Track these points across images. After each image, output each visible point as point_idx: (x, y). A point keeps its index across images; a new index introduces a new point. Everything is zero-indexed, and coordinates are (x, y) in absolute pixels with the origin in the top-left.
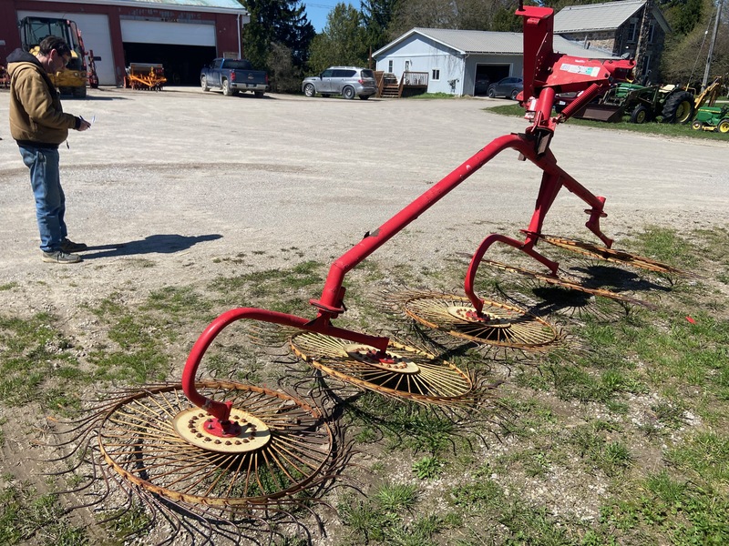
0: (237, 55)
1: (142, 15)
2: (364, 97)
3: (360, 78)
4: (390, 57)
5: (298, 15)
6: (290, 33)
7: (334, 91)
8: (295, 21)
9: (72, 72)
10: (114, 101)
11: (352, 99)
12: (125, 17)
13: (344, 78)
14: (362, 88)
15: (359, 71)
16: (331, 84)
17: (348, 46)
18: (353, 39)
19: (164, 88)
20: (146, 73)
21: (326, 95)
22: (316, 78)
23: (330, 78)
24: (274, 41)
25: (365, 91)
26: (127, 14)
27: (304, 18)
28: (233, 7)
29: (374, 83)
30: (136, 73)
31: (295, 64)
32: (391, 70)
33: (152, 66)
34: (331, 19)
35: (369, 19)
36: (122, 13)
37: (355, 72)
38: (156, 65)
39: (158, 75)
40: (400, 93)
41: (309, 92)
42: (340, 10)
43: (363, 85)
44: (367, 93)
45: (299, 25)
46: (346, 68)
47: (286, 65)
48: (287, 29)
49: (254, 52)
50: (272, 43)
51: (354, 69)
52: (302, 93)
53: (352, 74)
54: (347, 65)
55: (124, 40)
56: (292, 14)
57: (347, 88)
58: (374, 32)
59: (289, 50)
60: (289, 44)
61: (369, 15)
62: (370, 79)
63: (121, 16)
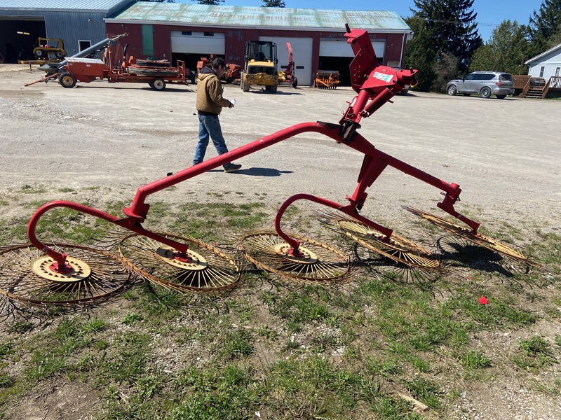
0: (398, 64)
1: (335, 37)
2: (500, 97)
3: (498, 81)
4: (543, 64)
5: (470, 32)
6: (460, 45)
7: (473, 91)
8: (467, 36)
9: (269, 76)
10: (292, 95)
11: (488, 98)
12: (324, 39)
13: (483, 81)
14: (498, 89)
15: (498, 75)
16: (471, 85)
17: (507, 55)
18: (513, 48)
19: (337, 88)
20: (326, 78)
21: (467, 94)
22: (459, 81)
23: (471, 81)
24: (445, 52)
25: (501, 91)
26: (325, 37)
27: (475, 33)
28: (401, 28)
29: (511, 85)
30: (321, 77)
31: (459, 70)
32: (542, 74)
33: (331, 72)
34: (495, 33)
35: (535, 31)
36: (322, 37)
37: (494, 76)
38: (334, 72)
39: (335, 79)
40: (544, 94)
41: (451, 91)
42: (505, 27)
43: (499, 86)
44: (502, 94)
45: (470, 39)
46: (487, 73)
47: (451, 70)
48: (459, 42)
49: (423, 61)
50: (443, 54)
51: (494, 73)
52: (445, 92)
53: (490, 77)
54: (488, 70)
55: (321, 55)
56: (464, 31)
57: (485, 89)
58: (538, 43)
59: (455, 58)
60: (457, 54)
61: (536, 29)
62: (507, 82)
63: (321, 39)
